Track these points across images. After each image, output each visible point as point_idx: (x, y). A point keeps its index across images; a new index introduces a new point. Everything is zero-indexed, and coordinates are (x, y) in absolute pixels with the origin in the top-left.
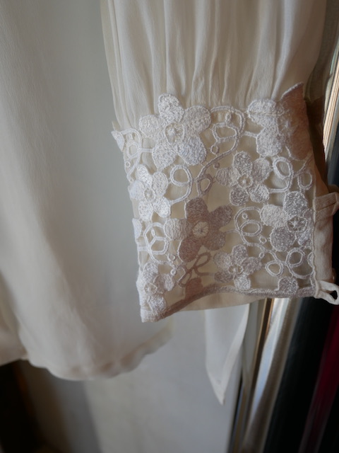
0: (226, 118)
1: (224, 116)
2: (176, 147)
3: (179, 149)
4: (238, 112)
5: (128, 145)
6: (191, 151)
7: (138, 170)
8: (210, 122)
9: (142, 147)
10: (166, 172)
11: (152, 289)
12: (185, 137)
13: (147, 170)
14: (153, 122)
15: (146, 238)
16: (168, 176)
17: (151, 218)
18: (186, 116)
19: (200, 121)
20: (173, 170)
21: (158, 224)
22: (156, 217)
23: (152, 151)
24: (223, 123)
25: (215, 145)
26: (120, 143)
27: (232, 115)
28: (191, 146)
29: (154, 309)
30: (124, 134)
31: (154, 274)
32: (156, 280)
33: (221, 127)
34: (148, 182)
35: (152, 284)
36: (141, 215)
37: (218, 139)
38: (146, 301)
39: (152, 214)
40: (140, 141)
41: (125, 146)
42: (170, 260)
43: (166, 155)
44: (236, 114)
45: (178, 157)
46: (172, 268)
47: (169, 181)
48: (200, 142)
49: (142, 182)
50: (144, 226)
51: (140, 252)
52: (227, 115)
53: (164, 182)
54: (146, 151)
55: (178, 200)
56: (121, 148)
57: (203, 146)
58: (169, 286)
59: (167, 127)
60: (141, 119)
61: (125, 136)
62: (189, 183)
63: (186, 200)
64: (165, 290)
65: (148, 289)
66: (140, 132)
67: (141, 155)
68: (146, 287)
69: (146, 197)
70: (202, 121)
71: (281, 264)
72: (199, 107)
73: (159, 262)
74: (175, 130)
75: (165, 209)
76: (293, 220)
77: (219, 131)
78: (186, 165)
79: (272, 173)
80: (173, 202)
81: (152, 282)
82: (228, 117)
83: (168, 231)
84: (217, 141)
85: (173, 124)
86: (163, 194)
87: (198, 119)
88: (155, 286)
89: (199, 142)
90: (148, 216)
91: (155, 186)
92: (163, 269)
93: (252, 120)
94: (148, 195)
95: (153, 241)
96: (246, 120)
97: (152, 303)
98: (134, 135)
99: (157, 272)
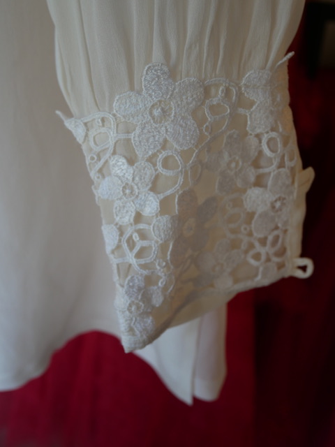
0: (220, 92)
1: (217, 91)
2: (163, 129)
3: (167, 130)
4: (233, 86)
5: (92, 133)
6: (181, 131)
7: (112, 163)
8: (202, 97)
9: (117, 132)
10: (151, 160)
11: (138, 308)
12: (175, 116)
13: (124, 161)
14: (134, 101)
15: (125, 246)
16: (155, 165)
17: (132, 221)
18: (177, 90)
19: (192, 96)
20: (161, 156)
21: (141, 226)
22: (138, 217)
23: (132, 135)
24: (217, 99)
25: (207, 124)
26: (79, 132)
27: (226, 90)
28: (181, 126)
29: (141, 332)
30: (86, 121)
31: (139, 289)
32: (142, 295)
33: (215, 103)
34: (126, 176)
35: (136, 301)
36: (117, 219)
37: (211, 118)
38: (130, 324)
39: (133, 214)
40: (113, 126)
41: (86, 136)
42: (158, 268)
43: (151, 140)
44: (230, 88)
45: (165, 141)
46: (161, 278)
47: (156, 170)
48: (193, 121)
49: (117, 176)
50: (121, 231)
51: (118, 265)
52: (221, 89)
53: (148, 173)
54: (122, 136)
55: (169, 192)
56: (80, 139)
57: (195, 125)
58: (157, 300)
59: (153, 106)
60: (117, 97)
61: (86, 124)
62: (181, 171)
63: (178, 191)
64: (153, 307)
65: (133, 308)
66: (114, 115)
67: (115, 143)
68: (130, 306)
69: (125, 194)
70: (195, 96)
71: (263, 251)
72: (192, 79)
73: (145, 272)
74: (162, 109)
75: (151, 206)
76: (276, 201)
77: (212, 108)
78: (176, 150)
79: (260, 153)
80: (161, 196)
81: (137, 298)
82: (223, 91)
83: (157, 232)
84: (209, 119)
85: (160, 101)
86: (149, 187)
87: (189, 94)
88: (141, 303)
89: (191, 122)
90: (127, 218)
91: (137, 179)
92: (149, 280)
93: (246, 94)
94: (128, 191)
95: (137, 249)
96: (240, 94)
97: (138, 326)
98: (103, 120)
99: (142, 284)
